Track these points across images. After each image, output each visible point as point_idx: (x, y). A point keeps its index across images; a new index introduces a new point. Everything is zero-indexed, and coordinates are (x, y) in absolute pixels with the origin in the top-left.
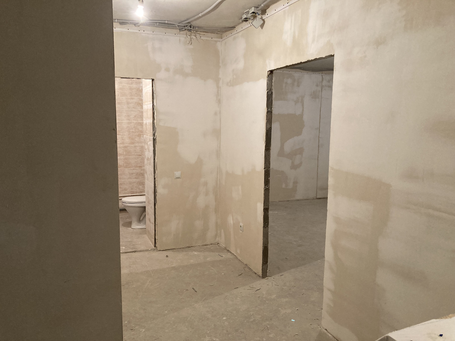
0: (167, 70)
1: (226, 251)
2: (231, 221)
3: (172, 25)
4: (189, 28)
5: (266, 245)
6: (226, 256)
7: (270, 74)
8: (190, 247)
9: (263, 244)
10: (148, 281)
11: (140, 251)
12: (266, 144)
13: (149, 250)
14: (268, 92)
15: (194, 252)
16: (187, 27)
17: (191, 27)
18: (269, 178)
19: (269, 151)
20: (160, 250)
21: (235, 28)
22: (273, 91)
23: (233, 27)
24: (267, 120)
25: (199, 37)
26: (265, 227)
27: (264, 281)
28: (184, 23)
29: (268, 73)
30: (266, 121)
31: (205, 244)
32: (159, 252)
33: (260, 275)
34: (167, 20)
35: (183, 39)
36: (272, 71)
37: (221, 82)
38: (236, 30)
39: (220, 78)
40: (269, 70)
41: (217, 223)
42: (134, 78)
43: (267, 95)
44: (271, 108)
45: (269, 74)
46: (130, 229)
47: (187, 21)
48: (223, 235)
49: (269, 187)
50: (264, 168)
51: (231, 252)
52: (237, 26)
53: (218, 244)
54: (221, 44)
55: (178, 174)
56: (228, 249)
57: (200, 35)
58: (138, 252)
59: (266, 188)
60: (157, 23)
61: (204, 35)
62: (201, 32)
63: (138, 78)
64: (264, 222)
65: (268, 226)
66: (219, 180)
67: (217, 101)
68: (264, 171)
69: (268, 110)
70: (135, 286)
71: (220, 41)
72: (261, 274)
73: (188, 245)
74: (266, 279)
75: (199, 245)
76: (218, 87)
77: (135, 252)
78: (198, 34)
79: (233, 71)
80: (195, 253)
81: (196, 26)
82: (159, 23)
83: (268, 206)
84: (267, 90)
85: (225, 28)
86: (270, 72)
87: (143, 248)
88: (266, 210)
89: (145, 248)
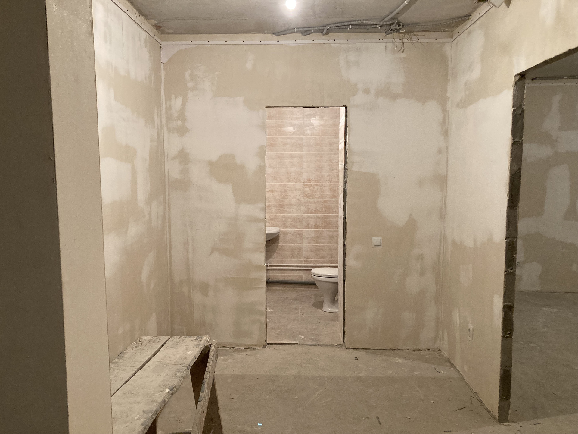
0: (366, 91)
1: (448, 364)
2: (457, 318)
3: (373, 26)
4: (397, 27)
5: (507, 369)
6: (445, 372)
7: (519, 80)
8: (394, 349)
9: (502, 365)
10: (318, 393)
11: (323, 345)
12: (509, 197)
13: (334, 346)
14: (514, 109)
15: (397, 358)
16: (394, 25)
17: (399, 25)
18: (515, 255)
19: (516, 209)
20: (349, 348)
21: (470, 17)
22: (524, 109)
23: (467, 17)
24: (511, 157)
25: (416, 40)
26: (506, 337)
27: (502, 428)
28: (387, 19)
29: (515, 79)
30: (511, 159)
31: (417, 348)
32: (347, 350)
33: (496, 416)
34: (362, 19)
35: (390, 45)
36: (523, 74)
37: (449, 103)
38: (471, 19)
39: (449, 98)
40: (516, 74)
41: (437, 319)
42: (320, 106)
43: (513, 115)
44: (521, 137)
45: (517, 79)
46: (321, 311)
47: (390, 17)
48: (446, 338)
49: (515, 271)
50: (505, 237)
51: (455, 368)
52: (472, 12)
53: (439, 350)
54: (451, 47)
55: (376, 240)
56: (452, 361)
57: (417, 36)
58: (319, 346)
59: (508, 271)
60: (350, 25)
61: (424, 35)
62: (418, 31)
63: (325, 105)
64: (503, 329)
65: (511, 337)
66: (443, 252)
67: (443, 132)
68: (505, 243)
69: (514, 139)
70: (296, 397)
71: (448, 42)
72: (498, 416)
73: (391, 346)
74: (505, 425)
75: (408, 348)
76: (445, 111)
77: (315, 345)
78: (416, 35)
79: (466, 84)
80: (400, 360)
81: (408, 23)
82: (352, 25)
83: (513, 302)
84: (513, 107)
85: (454, 19)
86: (519, 77)
87: (326, 341)
88: (508, 309)
89: (330, 343)
